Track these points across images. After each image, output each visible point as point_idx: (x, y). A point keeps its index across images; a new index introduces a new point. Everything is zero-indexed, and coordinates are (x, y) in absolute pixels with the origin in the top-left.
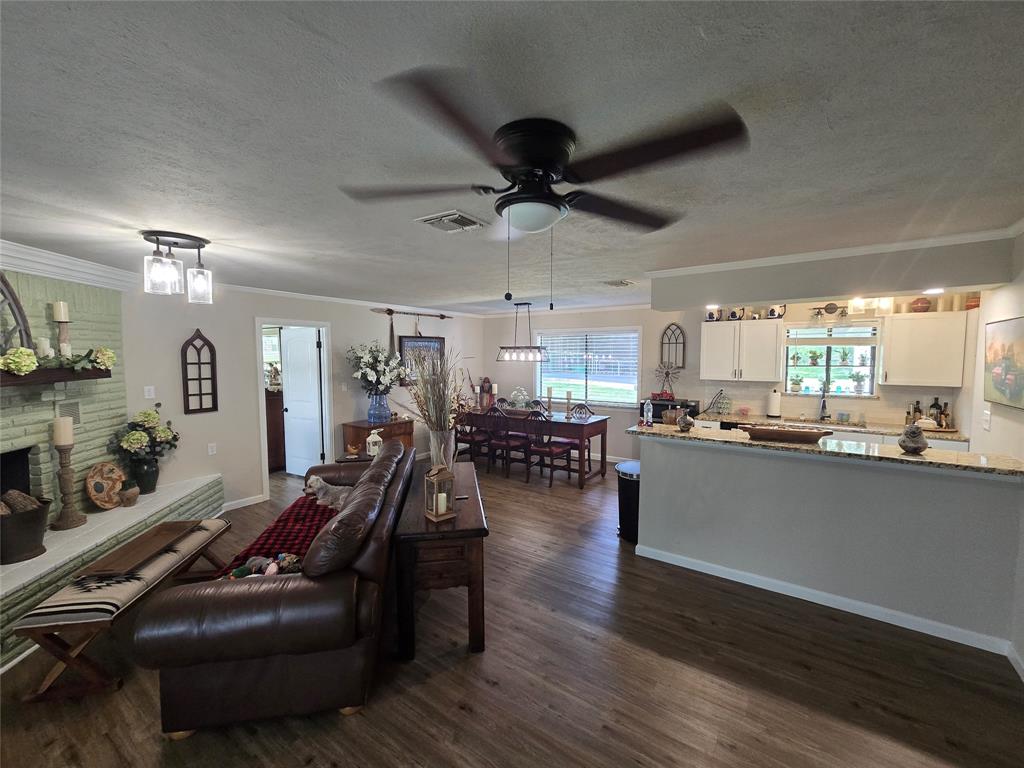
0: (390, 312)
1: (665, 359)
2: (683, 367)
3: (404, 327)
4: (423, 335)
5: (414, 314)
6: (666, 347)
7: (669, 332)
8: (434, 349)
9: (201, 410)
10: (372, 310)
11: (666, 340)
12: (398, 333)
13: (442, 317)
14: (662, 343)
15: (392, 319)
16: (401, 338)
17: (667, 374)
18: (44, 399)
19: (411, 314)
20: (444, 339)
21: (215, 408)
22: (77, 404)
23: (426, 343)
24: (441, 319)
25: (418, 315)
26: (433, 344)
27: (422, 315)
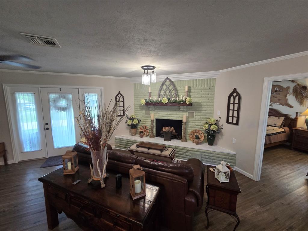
9: (232, 123)
18: (181, 110)
21: (237, 124)
22: (194, 112)
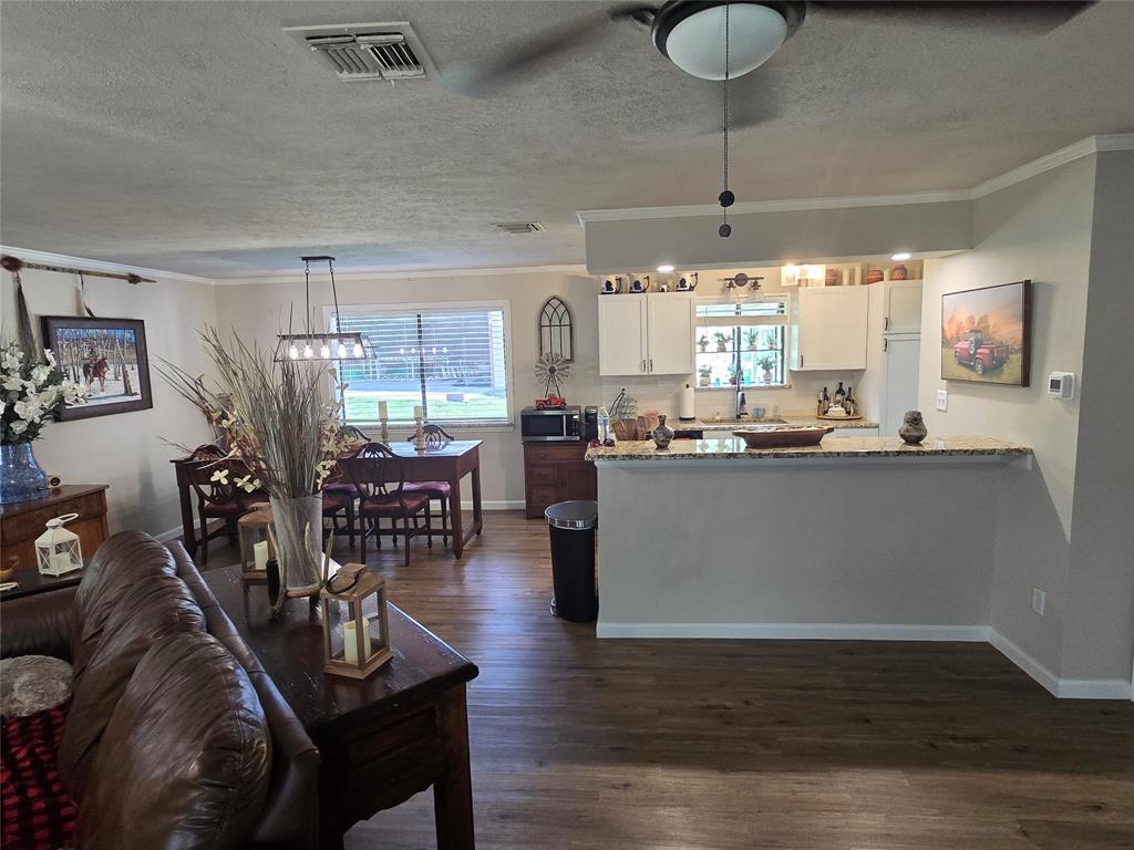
0: (12, 264)
1: (546, 350)
2: (571, 360)
3: (47, 298)
4: (96, 315)
5: (71, 271)
8: (122, 345)
12: (36, 308)
13: (134, 279)
15: (17, 280)
16: (45, 321)
17: (552, 370)
19: (64, 270)
20: (142, 322)
23: (105, 331)
24: (131, 282)
25: (80, 272)
26: (119, 333)
27: (87, 273)
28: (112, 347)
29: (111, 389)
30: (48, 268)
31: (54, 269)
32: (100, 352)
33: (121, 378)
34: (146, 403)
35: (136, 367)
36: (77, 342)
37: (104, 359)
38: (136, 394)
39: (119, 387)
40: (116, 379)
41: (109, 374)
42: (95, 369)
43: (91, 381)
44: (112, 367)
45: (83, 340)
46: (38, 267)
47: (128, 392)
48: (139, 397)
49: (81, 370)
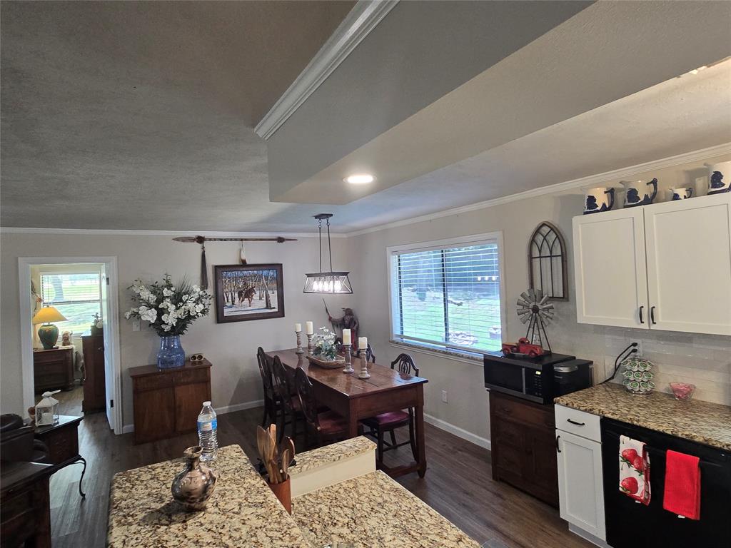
0: (200, 240)
4: (248, 263)
5: (236, 240)
6: (536, 262)
7: (540, 238)
8: (267, 278)
10: (177, 239)
11: (536, 253)
12: (212, 261)
13: (281, 240)
14: (531, 258)
15: (203, 248)
16: (218, 269)
19: (231, 240)
20: (281, 264)
23: (255, 272)
24: (278, 242)
25: (242, 240)
26: (265, 272)
27: (246, 240)
28: (260, 281)
29: (257, 304)
30: (221, 240)
31: (225, 240)
32: (250, 284)
33: (264, 298)
34: (281, 313)
35: (276, 292)
36: (236, 279)
37: (253, 288)
38: (274, 308)
39: (263, 303)
40: (261, 299)
41: (256, 296)
42: (247, 294)
43: (243, 300)
44: (258, 293)
45: (240, 277)
46: (215, 240)
47: (268, 306)
48: (276, 310)
49: (236, 295)
